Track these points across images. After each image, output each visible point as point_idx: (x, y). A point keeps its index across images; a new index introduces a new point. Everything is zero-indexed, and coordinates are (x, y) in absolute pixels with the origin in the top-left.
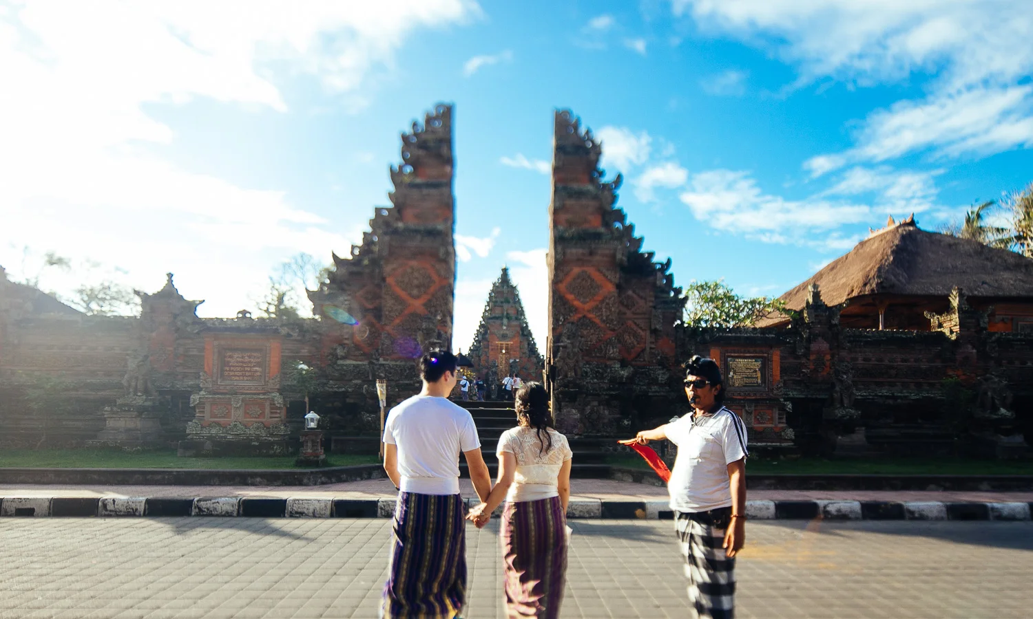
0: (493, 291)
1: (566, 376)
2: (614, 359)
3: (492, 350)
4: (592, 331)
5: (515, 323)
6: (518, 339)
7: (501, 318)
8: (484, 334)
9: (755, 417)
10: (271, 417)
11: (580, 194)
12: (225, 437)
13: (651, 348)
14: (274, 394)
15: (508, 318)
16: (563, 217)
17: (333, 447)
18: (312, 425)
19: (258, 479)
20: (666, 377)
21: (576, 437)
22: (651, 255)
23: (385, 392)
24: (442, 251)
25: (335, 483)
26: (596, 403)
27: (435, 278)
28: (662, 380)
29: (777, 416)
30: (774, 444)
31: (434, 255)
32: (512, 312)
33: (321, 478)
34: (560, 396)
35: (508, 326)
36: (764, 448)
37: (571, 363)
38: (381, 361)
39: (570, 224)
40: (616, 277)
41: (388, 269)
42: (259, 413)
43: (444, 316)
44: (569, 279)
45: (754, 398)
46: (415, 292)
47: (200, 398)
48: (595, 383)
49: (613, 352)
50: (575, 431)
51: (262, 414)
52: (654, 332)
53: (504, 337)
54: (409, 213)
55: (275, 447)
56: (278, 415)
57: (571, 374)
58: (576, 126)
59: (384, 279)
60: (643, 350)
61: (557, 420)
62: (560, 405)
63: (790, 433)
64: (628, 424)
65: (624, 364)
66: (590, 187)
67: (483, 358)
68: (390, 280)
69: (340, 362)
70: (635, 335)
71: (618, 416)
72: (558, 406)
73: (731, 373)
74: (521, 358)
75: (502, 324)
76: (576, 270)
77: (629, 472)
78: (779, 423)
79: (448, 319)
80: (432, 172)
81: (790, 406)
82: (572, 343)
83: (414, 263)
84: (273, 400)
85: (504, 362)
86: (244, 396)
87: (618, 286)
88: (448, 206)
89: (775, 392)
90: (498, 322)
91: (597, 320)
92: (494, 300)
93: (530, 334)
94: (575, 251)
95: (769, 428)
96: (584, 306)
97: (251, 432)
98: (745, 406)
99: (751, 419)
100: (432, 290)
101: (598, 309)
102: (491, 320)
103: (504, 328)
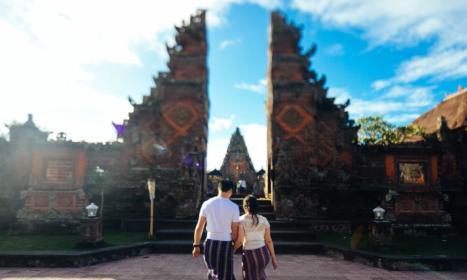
0: (232, 138)
1: (283, 177)
2: (313, 165)
3: (232, 167)
4: (299, 147)
5: (243, 154)
6: (244, 162)
7: (235, 151)
8: (228, 159)
9: (422, 205)
10: (77, 206)
11: (288, 60)
12: (43, 221)
13: (337, 159)
14: (79, 190)
15: (240, 151)
16: (278, 74)
17: (122, 227)
18: (92, 214)
19: (37, 262)
20: (348, 177)
21: (291, 219)
22: (334, 99)
23: (154, 188)
24: (199, 96)
25: (105, 262)
26: (302, 195)
27: (194, 113)
28: (345, 180)
29: (438, 205)
30: (437, 225)
31: (194, 98)
32: (241, 149)
33: (91, 259)
34: (280, 190)
35: (240, 155)
36: (431, 228)
37: (286, 167)
38: (159, 167)
39: (282, 78)
40: (314, 111)
41: (164, 107)
42: (68, 203)
43: (200, 138)
44: (282, 113)
45: (420, 191)
46: (181, 122)
47: (27, 193)
48: (301, 182)
49: (313, 161)
50: (291, 215)
51: (70, 205)
52: (339, 148)
53: (237, 161)
54: (179, 73)
55: (77, 228)
56: (81, 205)
57: (287, 175)
58: (284, 20)
59: (161, 114)
60: (332, 160)
61: (278, 208)
62: (279, 197)
63: (448, 217)
64: (326, 210)
65: (321, 169)
66: (295, 56)
67: (227, 171)
68: (165, 115)
69: (133, 169)
70: (326, 150)
71: (318, 204)
72: (278, 198)
73: (402, 174)
74: (246, 172)
75: (236, 155)
76: (287, 107)
77: (340, 251)
78: (440, 209)
79: (203, 140)
80: (193, 48)
81: (447, 197)
82: (287, 154)
83: (181, 104)
84: (78, 194)
85: (237, 173)
86: (58, 191)
87: (315, 118)
88: (203, 70)
89: (435, 187)
90: (234, 154)
91: (302, 140)
92: (233, 143)
93: (250, 159)
94: (286, 95)
95: (432, 213)
96: (292, 130)
97: (62, 216)
98: (414, 198)
99: (419, 207)
100: (193, 120)
101: (301, 132)
102: (231, 153)
103: (238, 156)
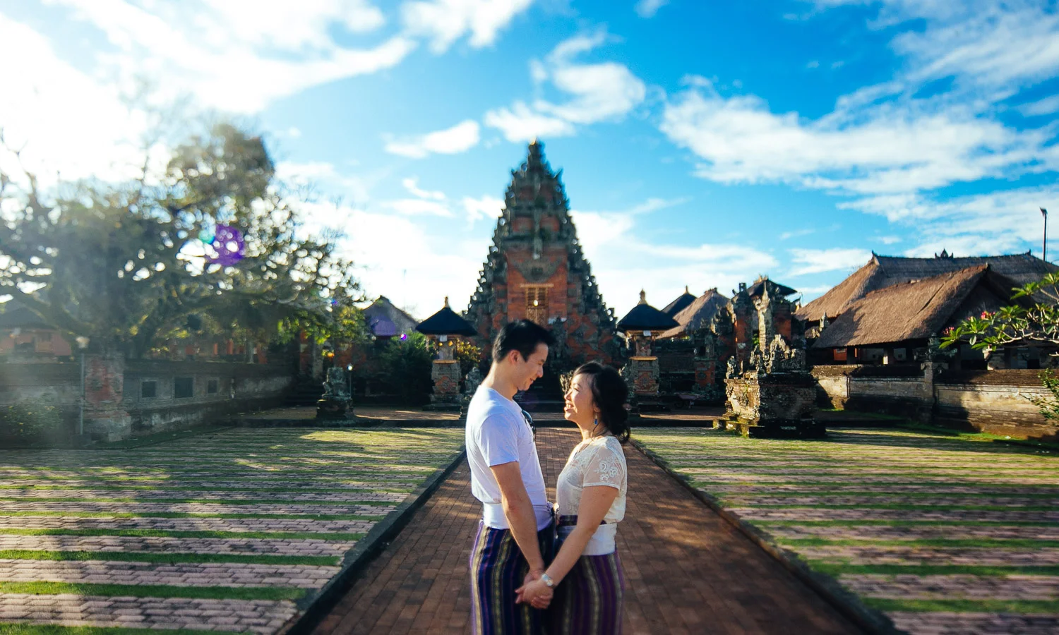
3: (513, 300)
5: (558, 246)
6: (562, 279)
7: (529, 238)
8: (497, 271)
15: (544, 235)
32: (550, 226)
35: (543, 253)
53: (536, 275)
67: (496, 316)
74: (569, 314)
75: (531, 250)
90: (525, 245)
92: (515, 204)
93: (586, 267)
102: (509, 244)
103: (536, 257)
